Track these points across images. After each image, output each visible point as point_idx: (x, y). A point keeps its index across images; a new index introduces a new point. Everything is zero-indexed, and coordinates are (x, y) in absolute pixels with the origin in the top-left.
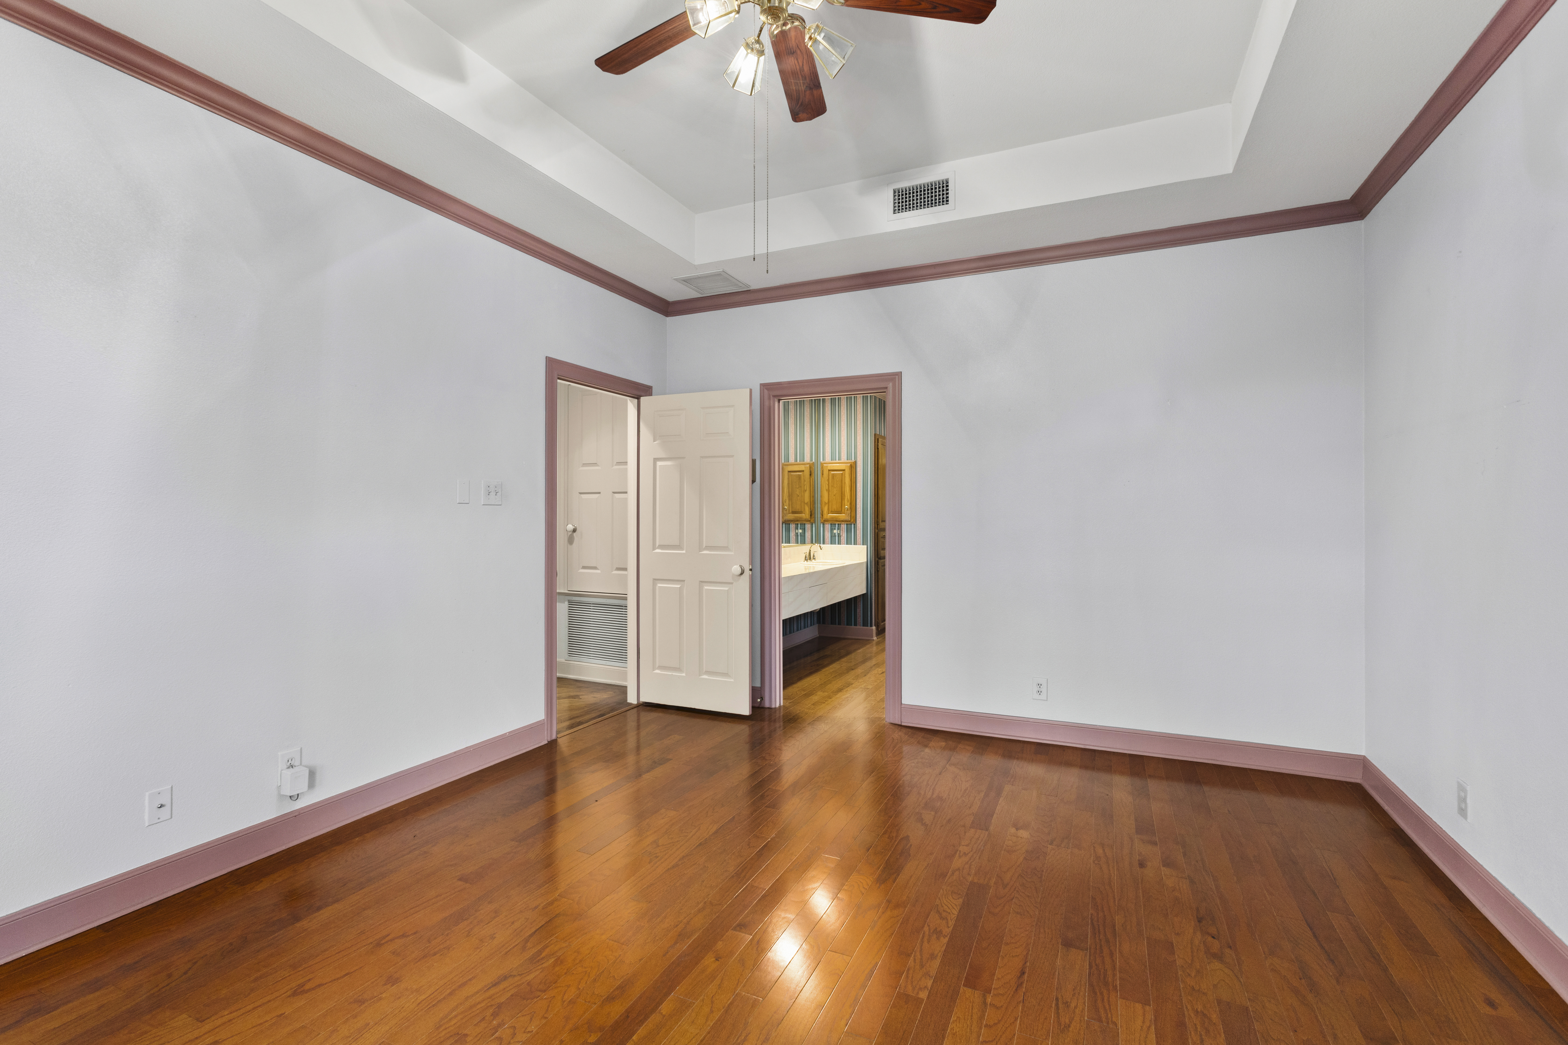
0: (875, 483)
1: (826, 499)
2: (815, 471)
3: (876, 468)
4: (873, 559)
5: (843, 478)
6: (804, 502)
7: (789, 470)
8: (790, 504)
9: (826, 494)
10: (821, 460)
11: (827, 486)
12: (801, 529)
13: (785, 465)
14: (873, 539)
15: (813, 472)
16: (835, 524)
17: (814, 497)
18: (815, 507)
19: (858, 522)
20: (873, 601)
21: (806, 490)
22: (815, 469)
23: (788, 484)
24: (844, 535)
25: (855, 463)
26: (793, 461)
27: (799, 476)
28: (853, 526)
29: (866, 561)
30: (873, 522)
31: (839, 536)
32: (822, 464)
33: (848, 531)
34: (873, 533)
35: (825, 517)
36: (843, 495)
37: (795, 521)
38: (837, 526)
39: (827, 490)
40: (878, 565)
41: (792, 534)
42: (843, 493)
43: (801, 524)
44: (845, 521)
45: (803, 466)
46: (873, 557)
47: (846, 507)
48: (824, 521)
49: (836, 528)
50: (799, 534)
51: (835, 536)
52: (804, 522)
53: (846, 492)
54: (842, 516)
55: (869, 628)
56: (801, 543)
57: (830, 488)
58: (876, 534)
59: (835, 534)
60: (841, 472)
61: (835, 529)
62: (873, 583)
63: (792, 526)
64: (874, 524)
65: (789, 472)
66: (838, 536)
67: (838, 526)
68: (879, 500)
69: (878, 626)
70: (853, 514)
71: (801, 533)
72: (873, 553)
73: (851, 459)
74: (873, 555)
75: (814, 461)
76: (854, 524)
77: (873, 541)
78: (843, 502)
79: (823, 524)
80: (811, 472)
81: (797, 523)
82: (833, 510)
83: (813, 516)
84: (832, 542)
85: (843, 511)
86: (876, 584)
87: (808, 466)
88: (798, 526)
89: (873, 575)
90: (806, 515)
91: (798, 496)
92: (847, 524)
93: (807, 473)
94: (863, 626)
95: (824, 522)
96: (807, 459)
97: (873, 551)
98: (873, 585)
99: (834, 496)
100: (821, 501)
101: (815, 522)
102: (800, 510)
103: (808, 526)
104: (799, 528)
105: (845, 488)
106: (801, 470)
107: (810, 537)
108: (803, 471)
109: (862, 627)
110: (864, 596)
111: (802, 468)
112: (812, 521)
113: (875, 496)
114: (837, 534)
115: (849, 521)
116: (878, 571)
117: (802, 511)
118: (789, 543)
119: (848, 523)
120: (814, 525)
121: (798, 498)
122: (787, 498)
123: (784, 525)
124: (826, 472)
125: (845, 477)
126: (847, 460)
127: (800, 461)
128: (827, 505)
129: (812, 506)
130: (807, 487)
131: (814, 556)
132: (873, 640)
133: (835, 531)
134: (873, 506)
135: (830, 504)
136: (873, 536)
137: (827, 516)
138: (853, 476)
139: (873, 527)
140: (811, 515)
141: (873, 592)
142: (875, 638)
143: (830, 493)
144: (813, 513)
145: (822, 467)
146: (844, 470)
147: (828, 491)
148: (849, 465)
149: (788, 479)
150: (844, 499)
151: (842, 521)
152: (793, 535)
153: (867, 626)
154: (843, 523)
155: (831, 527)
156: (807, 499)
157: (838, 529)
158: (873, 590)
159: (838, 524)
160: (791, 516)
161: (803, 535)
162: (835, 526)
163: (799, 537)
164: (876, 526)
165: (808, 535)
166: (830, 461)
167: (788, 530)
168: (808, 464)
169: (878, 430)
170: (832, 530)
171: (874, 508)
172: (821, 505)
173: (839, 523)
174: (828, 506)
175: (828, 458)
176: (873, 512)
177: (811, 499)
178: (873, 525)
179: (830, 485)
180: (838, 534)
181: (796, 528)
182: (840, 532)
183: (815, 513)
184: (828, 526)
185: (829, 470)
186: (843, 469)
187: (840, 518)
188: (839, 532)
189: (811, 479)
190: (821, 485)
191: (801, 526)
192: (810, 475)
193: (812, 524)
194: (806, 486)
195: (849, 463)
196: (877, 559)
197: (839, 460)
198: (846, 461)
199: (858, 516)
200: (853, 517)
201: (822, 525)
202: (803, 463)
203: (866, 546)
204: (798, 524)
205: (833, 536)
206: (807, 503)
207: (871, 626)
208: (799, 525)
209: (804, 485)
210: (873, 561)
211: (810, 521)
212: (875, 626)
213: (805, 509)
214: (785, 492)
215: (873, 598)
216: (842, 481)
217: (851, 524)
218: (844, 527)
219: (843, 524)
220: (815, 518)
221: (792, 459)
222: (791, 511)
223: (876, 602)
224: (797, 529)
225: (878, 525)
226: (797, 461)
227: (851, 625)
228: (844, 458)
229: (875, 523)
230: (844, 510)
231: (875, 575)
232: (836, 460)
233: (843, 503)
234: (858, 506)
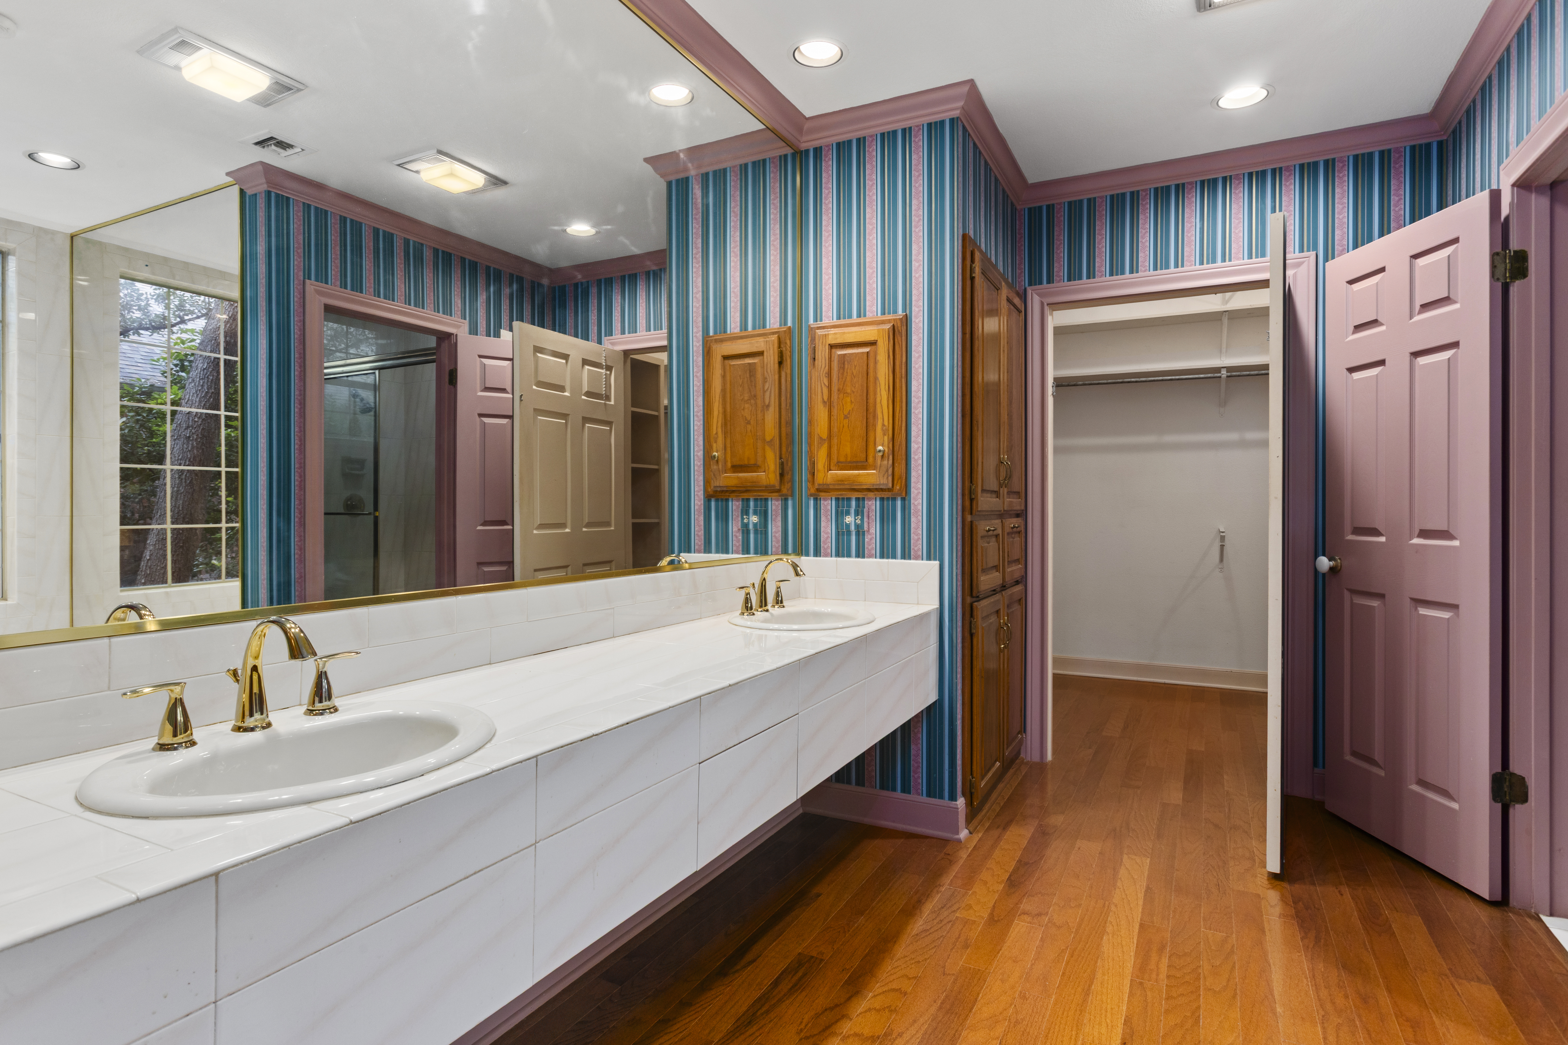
0: (963, 377)
1: (821, 427)
2: (792, 352)
3: (968, 336)
4: (960, 600)
5: (871, 365)
6: (764, 440)
7: (726, 354)
8: (728, 445)
9: (821, 414)
10: (811, 321)
11: (826, 391)
12: (755, 513)
13: (717, 341)
14: (960, 542)
15: (787, 354)
16: (849, 499)
17: (790, 423)
18: (792, 453)
19: (914, 492)
20: (959, 723)
21: (768, 406)
22: (792, 347)
23: (724, 390)
24: (873, 532)
25: (906, 320)
26: (737, 330)
27: (751, 369)
28: (899, 503)
29: (936, 605)
30: (960, 491)
31: (860, 532)
32: (811, 330)
33: (886, 518)
34: (960, 525)
35: (820, 478)
36: (871, 417)
37: (742, 492)
38: (853, 503)
39: (824, 402)
40: (972, 616)
41: (734, 527)
42: (871, 410)
43: (756, 500)
44: (877, 490)
45: (761, 339)
46: (960, 594)
47: (880, 448)
48: (818, 490)
49: (852, 511)
50: (751, 527)
51: (849, 533)
52: (765, 495)
53: (878, 406)
54: (869, 476)
55: (946, 802)
56: (756, 553)
57: (835, 396)
58: (967, 529)
59: (848, 526)
60: (866, 350)
61: (848, 513)
62: (959, 670)
63: (734, 506)
64: (960, 497)
65: (726, 358)
66: (858, 533)
67: (858, 506)
68: (975, 428)
69: (971, 794)
70: (900, 469)
71: (755, 525)
72: (960, 583)
73: (895, 312)
74: (960, 589)
75: (790, 324)
76: (903, 499)
77: (960, 548)
78: (871, 434)
79: (816, 499)
80: (781, 355)
81: (746, 496)
82: (842, 459)
83: (787, 477)
84: (841, 551)
85: (871, 460)
86: (968, 672)
87: (774, 338)
88: (748, 506)
89: (960, 646)
90: (768, 475)
91: (749, 423)
92: (882, 499)
93: (771, 358)
94: (929, 795)
95: (819, 492)
96: (773, 321)
97: (960, 578)
98: (959, 676)
99: (846, 417)
100: (810, 435)
101: (792, 495)
102: (752, 462)
103: (774, 506)
104: (751, 511)
105: (875, 394)
106: (754, 349)
107: (779, 535)
108: (760, 354)
109: (924, 799)
110: (932, 712)
111: (758, 344)
112: (785, 491)
113: (963, 416)
114: (853, 528)
115: (889, 490)
116: (972, 635)
117: (759, 463)
118: (727, 552)
119: (885, 495)
120: (790, 503)
121: (749, 427)
122: (720, 430)
123: (713, 504)
124: (822, 353)
125: (876, 362)
126: (883, 313)
127: (754, 328)
128: (826, 445)
129: (784, 449)
130: (771, 397)
131: (778, 594)
132: (959, 841)
133: (849, 519)
134: (960, 445)
135: (835, 441)
136: (960, 532)
137: (825, 476)
138: (901, 358)
139: (960, 507)
140: (782, 475)
141: (959, 698)
142: (963, 834)
143: (835, 412)
144: (787, 468)
145: (813, 340)
146: (873, 343)
147: (829, 404)
148: (888, 326)
149: (724, 377)
150: (875, 426)
151: (869, 490)
152: (735, 529)
153: (941, 797)
154: (871, 495)
155: (837, 506)
156: (770, 428)
157: (857, 513)
158: (959, 692)
159: (858, 499)
160: (729, 479)
161: (762, 530)
162: (849, 506)
163: (752, 536)
164: (967, 503)
165: (774, 529)
166: (835, 321)
167: (724, 517)
168: (773, 333)
169: (971, 226)
170: (840, 515)
171: (960, 451)
172: (810, 445)
173: (860, 495)
174: (830, 447)
175: (829, 315)
176: (960, 461)
177: (783, 429)
178: (960, 502)
179: (835, 388)
180: (858, 527)
181: (745, 512)
182: (862, 520)
183: (792, 469)
184: (828, 505)
185: (832, 347)
186: (872, 338)
187: (862, 480)
188: (858, 522)
189: (783, 374)
190: (810, 390)
191: (756, 506)
192: (780, 363)
193: (786, 500)
194: (767, 394)
195: (889, 321)
196: (969, 600)
197: (859, 316)
198: (880, 317)
199: (913, 474)
200: (900, 478)
201: (812, 502)
202: (761, 331)
203: (937, 563)
204: (748, 500)
205: (842, 532)
206: (772, 440)
207: (953, 798)
208: (752, 503)
209: (764, 392)
210: (960, 606)
211: (779, 491)
212: (964, 795)
213: (765, 457)
214: (716, 413)
215: (959, 716)
216: (868, 375)
217: (894, 499)
218: (873, 506)
219: (870, 499)
220: (792, 481)
221: (733, 325)
222: (729, 465)
223: (967, 727)
224: (747, 514)
225: (972, 500)
226: (746, 329)
227: (894, 789)
228: (873, 309)
229: (963, 495)
230: (875, 457)
231: (963, 647)
232: (850, 317)
233: (871, 439)
234: (914, 446)
